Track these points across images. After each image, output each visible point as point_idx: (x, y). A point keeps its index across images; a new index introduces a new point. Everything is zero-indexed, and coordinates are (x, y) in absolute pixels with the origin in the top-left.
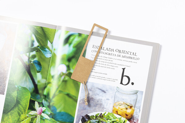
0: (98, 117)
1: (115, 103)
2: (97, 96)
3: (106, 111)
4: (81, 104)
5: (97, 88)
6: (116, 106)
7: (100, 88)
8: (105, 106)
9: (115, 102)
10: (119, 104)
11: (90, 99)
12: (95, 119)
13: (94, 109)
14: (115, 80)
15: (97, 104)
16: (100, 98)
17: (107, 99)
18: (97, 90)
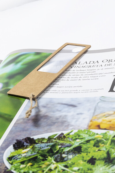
0: (55, 139)
1: (96, 116)
2: (57, 112)
3: (72, 129)
4: (18, 124)
5: (59, 103)
6: (96, 119)
7: (64, 102)
8: (73, 123)
9: (96, 114)
10: (105, 115)
11: (42, 117)
12: (46, 143)
13: (46, 129)
14: (97, 90)
15: (55, 123)
16: (63, 114)
17: (78, 114)
18: (59, 105)
